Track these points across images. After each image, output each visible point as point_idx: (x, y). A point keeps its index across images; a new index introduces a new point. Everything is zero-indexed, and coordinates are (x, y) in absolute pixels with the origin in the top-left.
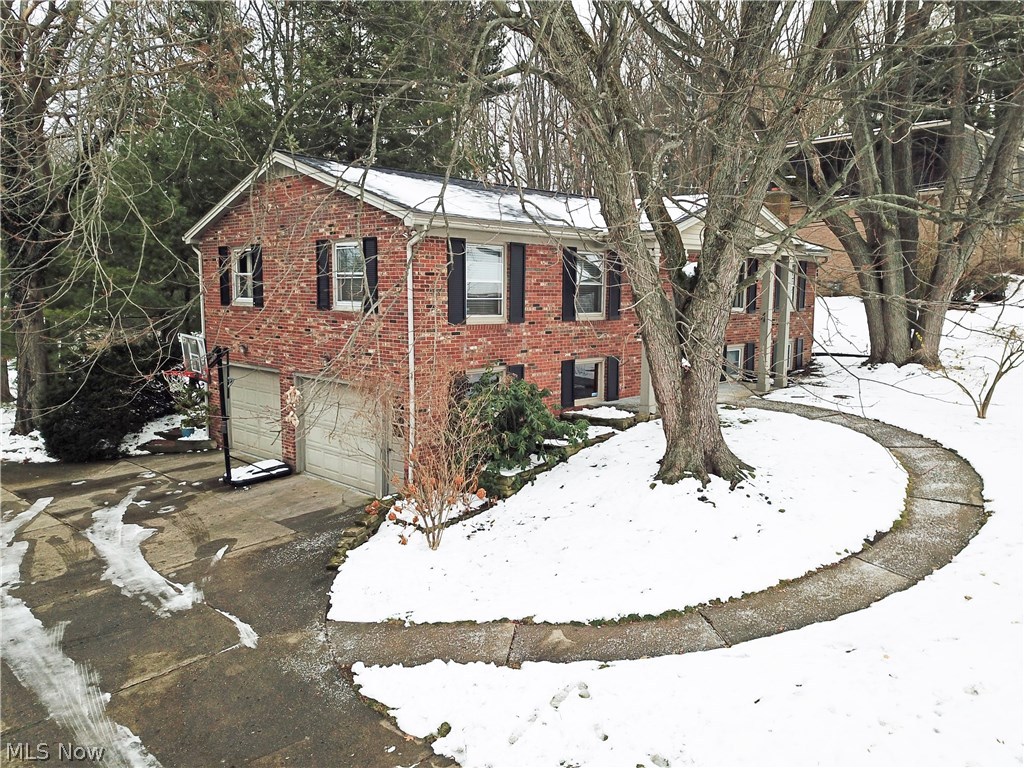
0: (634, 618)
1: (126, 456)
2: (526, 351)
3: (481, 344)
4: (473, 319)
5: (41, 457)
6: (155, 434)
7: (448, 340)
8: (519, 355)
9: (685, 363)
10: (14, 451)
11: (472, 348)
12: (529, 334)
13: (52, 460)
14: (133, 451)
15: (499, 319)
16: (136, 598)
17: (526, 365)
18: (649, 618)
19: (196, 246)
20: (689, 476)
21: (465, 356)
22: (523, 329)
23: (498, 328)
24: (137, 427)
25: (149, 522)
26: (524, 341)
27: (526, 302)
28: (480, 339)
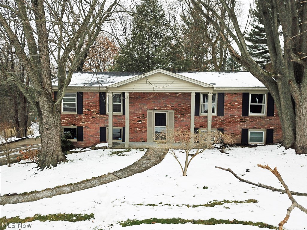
2: (84, 123)
8: (81, 124)
12: (85, 118)
15: (75, 113)
17: (84, 127)
22: (83, 116)
23: (73, 115)
26: (83, 120)
27: (84, 108)
28: (66, 118)
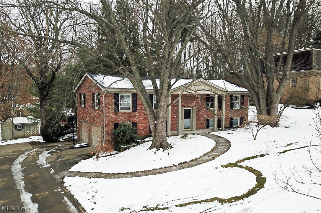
0: (120, 173)
1: (59, 141)
2: (137, 119)
3: (124, 117)
4: (121, 111)
5: (42, 141)
6: (68, 137)
7: (114, 116)
8: (135, 120)
9: (156, 122)
10: (37, 139)
11: (121, 118)
12: (138, 115)
13: (44, 142)
14: (61, 140)
15: (130, 111)
16: (39, 165)
17: (137, 122)
18: (123, 173)
19: (76, 93)
20: (155, 148)
21: (119, 119)
22: (137, 114)
23: (129, 113)
24: (64, 135)
25: (52, 154)
26: (137, 116)
27: (137, 107)
28: (123, 116)
